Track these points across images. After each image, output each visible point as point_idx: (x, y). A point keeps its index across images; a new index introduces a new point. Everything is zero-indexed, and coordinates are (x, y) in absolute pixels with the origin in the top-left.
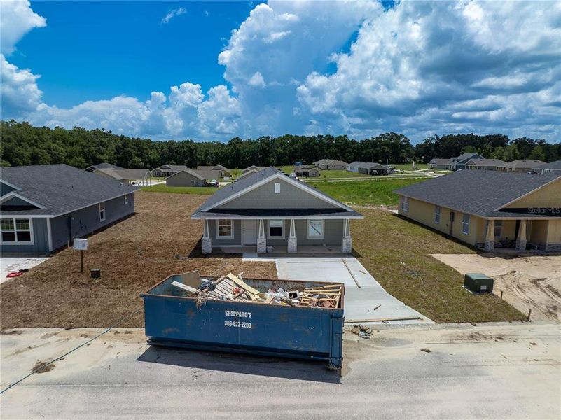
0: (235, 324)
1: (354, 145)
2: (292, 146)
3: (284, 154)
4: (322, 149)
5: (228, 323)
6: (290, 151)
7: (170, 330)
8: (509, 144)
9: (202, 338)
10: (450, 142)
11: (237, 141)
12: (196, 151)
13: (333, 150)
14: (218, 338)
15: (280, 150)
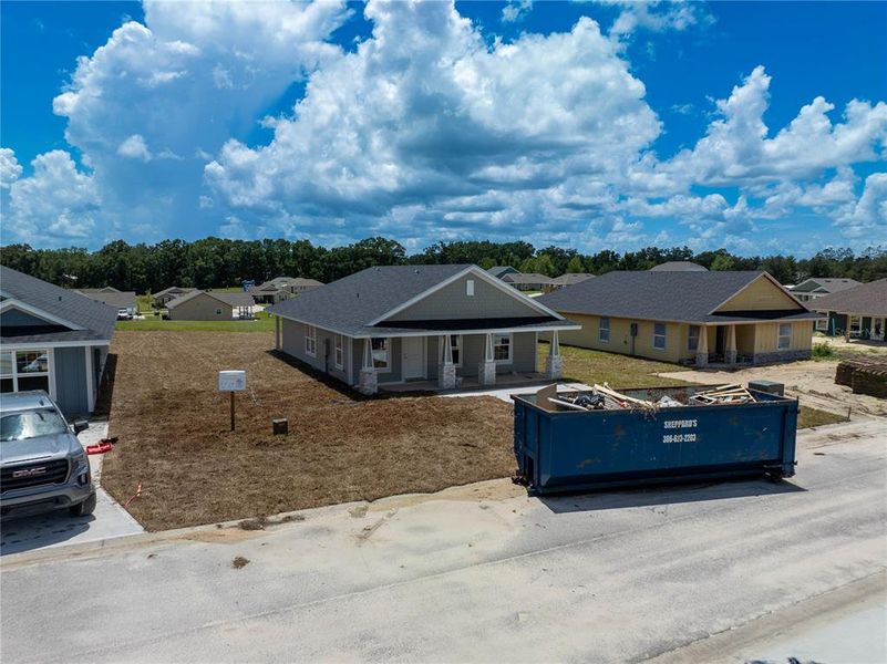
0: (677, 439)
1: (323, 256)
2: (222, 256)
3: (206, 271)
4: (271, 261)
5: (667, 439)
6: (217, 265)
7: (588, 461)
8: (535, 255)
9: (633, 466)
10: (460, 251)
11: (120, 246)
12: (38, 264)
13: (291, 263)
14: (653, 462)
15: (200, 263)
